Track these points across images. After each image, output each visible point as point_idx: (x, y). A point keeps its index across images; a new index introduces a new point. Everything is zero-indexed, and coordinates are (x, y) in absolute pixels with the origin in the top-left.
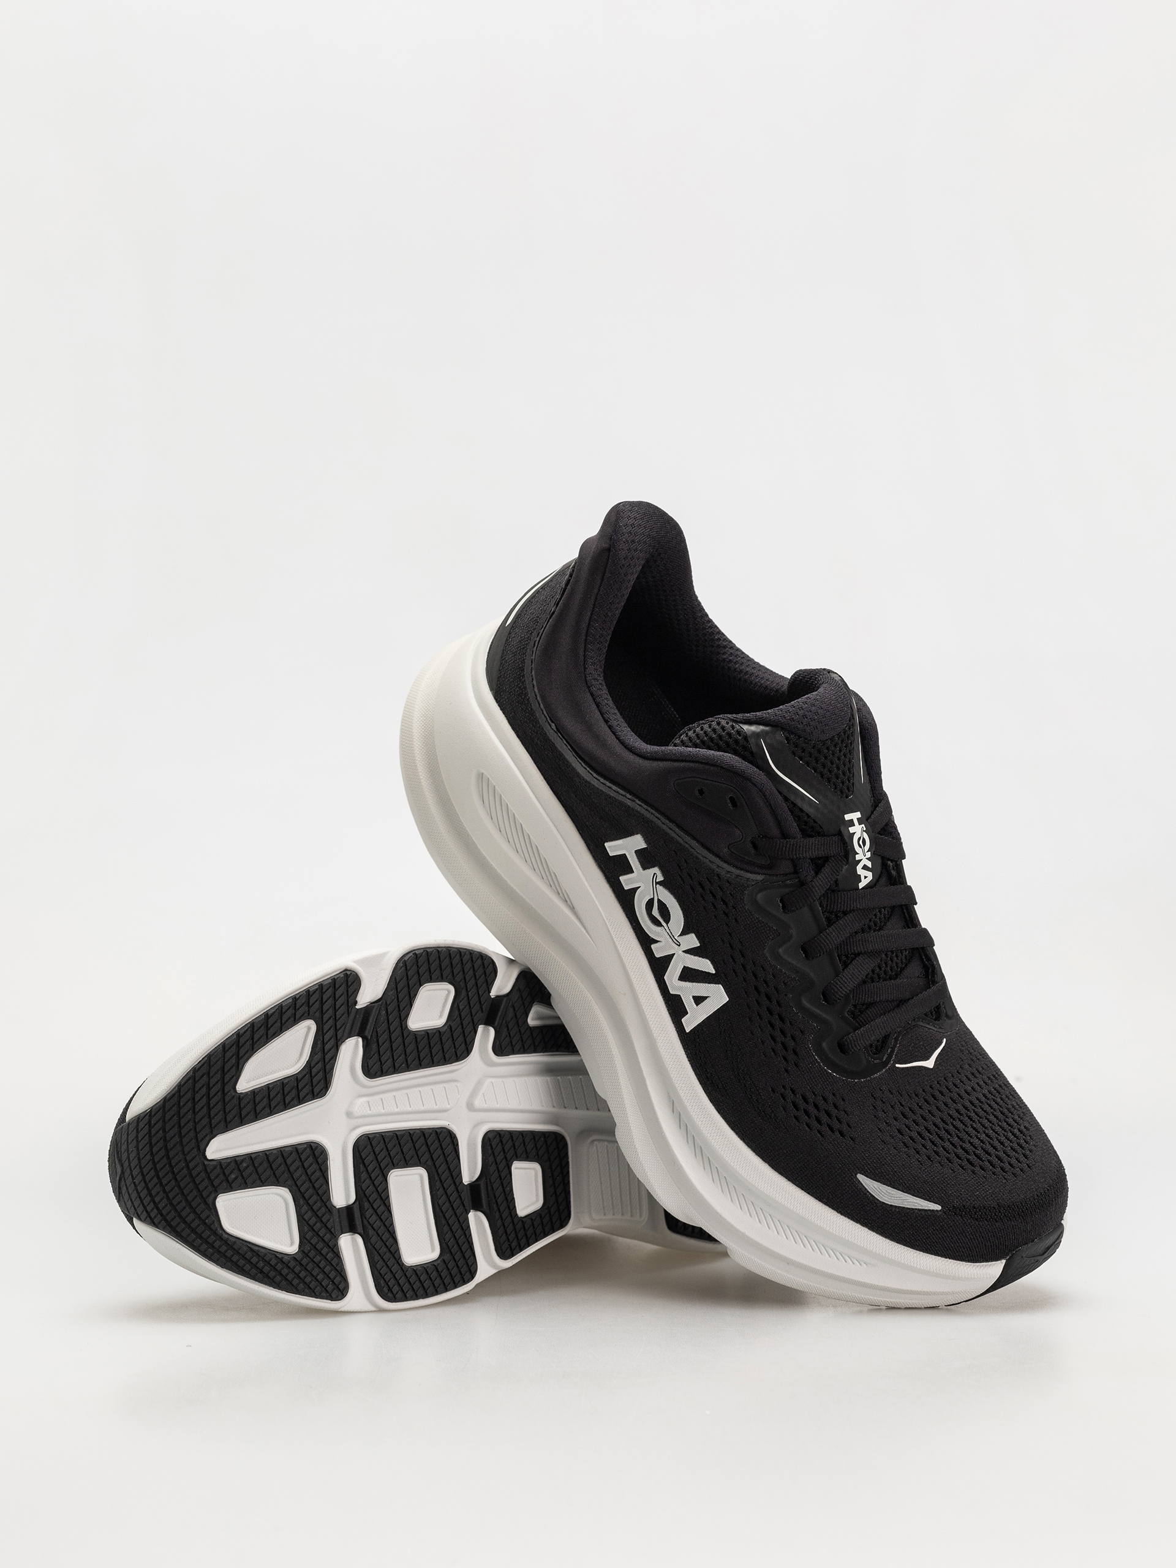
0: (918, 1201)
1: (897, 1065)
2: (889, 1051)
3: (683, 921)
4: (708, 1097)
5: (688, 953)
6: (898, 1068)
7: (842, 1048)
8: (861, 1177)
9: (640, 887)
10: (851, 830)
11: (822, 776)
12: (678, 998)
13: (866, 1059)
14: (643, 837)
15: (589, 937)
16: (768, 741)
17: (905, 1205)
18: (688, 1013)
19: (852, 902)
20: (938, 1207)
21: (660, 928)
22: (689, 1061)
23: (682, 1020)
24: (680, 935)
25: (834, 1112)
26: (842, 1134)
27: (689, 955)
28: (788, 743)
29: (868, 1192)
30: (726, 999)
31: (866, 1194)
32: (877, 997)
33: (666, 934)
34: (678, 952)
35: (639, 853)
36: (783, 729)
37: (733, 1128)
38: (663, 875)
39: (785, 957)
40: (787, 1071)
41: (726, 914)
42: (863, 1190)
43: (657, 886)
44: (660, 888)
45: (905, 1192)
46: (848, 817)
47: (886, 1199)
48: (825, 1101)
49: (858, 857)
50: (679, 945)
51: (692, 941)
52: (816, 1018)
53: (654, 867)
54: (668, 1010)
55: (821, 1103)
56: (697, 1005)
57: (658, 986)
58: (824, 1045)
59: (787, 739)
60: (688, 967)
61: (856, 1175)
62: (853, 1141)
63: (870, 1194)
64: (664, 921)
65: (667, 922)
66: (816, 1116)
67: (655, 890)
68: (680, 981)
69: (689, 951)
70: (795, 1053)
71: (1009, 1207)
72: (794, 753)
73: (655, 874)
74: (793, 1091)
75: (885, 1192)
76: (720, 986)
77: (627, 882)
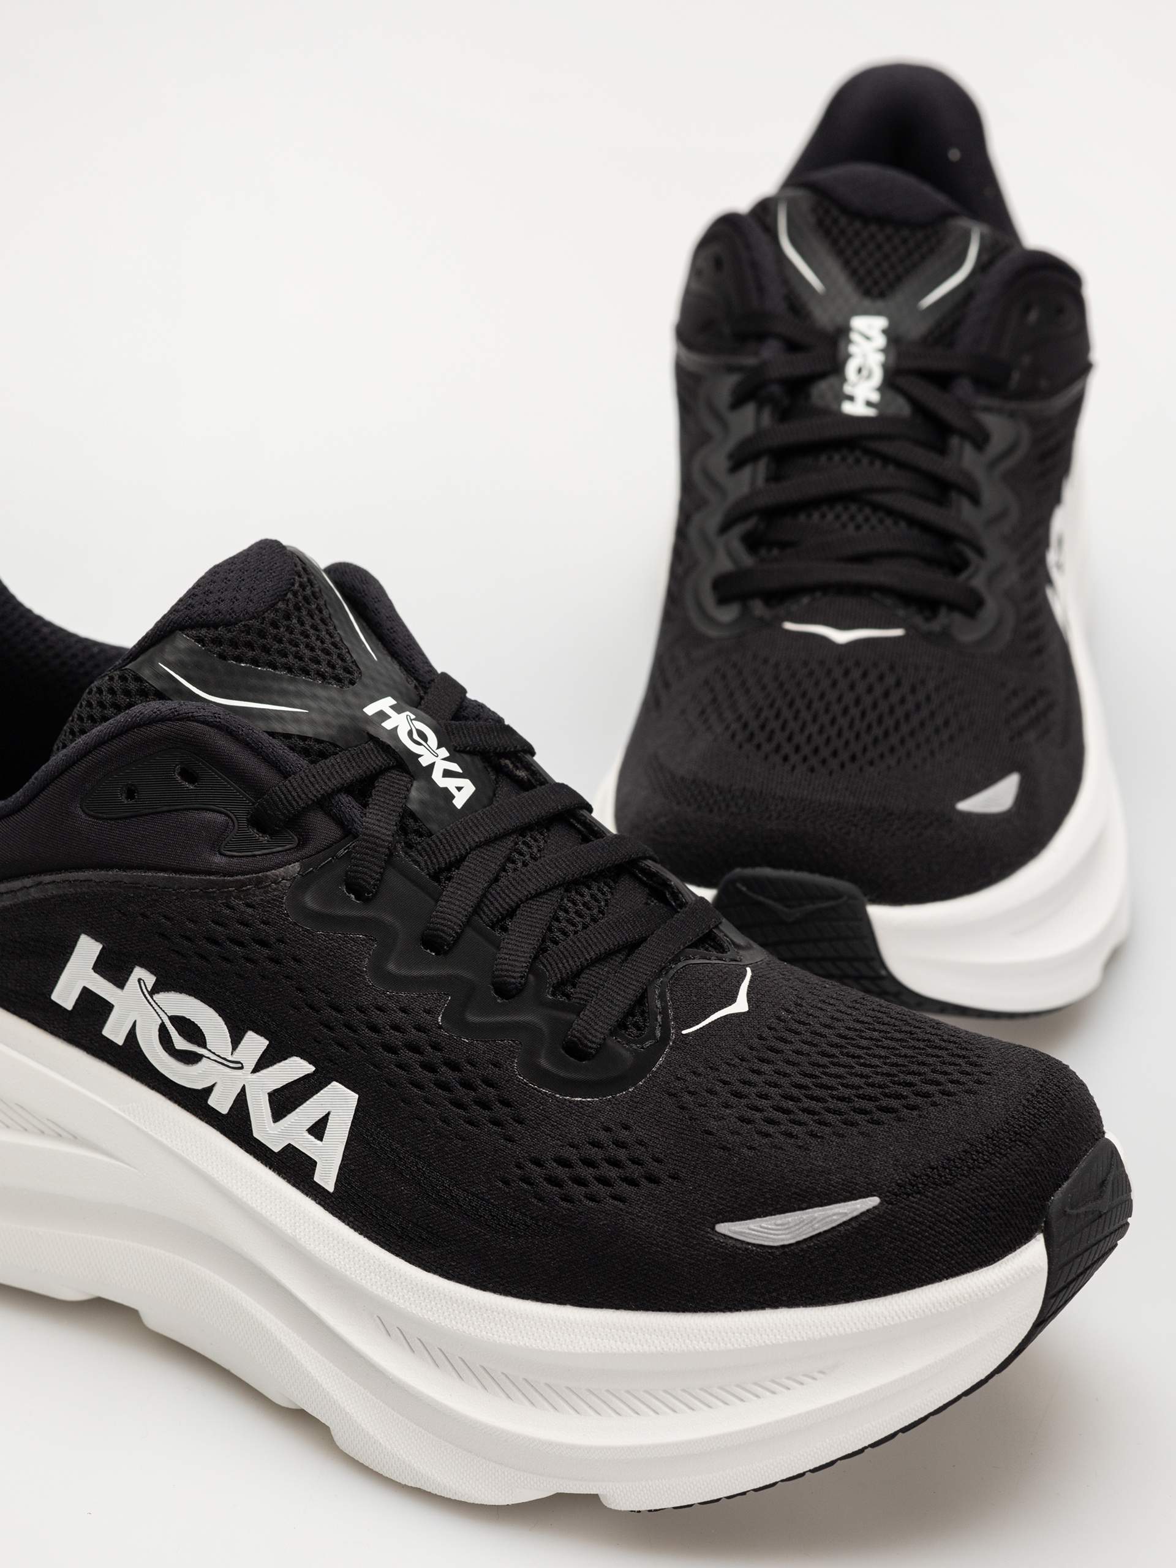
0: (836, 1211)
1: (684, 1032)
2: (659, 1019)
3: (223, 1023)
4: (419, 1267)
5: (262, 1068)
6: (688, 1035)
7: (576, 1050)
8: (723, 1228)
9: (135, 1022)
10: (388, 725)
11: (290, 669)
12: (290, 1149)
13: (627, 1050)
14: (88, 935)
15: (118, 1163)
16: (171, 658)
17: (819, 1228)
18: (316, 1163)
19: (462, 839)
20: (873, 1201)
21: (200, 1064)
22: (361, 1234)
23: (315, 1179)
24: (234, 1048)
25: (622, 1154)
26: (653, 1179)
27: (264, 1072)
28: (203, 646)
29: (748, 1244)
30: (354, 1097)
31: (747, 1249)
32: (589, 953)
33: (216, 1065)
34: (245, 1077)
35: (101, 966)
36: (183, 628)
37: (484, 1288)
38: (152, 973)
39: (404, 972)
40: (510, 1139)
41: (276, 961)
42: (739, 1245)
43: (156, 997)
44: (161, 997)
45: (806, 1209)
46: (370, 710)
47: (784, 1236)
48: (599, 1147)
49: (424, 761)
50: (242, 1068)
51: (255, 1044)
52: (503, 1029)
53: (131, 972)
54: (289, 1182)
55: (594, 1153)
56: (321, 1140)
57: (255, 1157)
58: (544, 1063)
59: (200, 640)
60: (275, 1091)
61: (713, 1229)
62: (677, 1178)
63: (754, 1245)
64: (199, 1045)
65: (203, 1044)
66: (595, 1178)
67: (157, 1008)
68: (277, 1123)
69: (263, 1063)
70: (506, 1103)
71: (988, 1137)
72: (223, 657)
73: (139, 980)
74: (537, 1163)
75: (774, 1227)
76: (334, 1083)
77: (115, 1031)
